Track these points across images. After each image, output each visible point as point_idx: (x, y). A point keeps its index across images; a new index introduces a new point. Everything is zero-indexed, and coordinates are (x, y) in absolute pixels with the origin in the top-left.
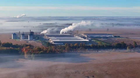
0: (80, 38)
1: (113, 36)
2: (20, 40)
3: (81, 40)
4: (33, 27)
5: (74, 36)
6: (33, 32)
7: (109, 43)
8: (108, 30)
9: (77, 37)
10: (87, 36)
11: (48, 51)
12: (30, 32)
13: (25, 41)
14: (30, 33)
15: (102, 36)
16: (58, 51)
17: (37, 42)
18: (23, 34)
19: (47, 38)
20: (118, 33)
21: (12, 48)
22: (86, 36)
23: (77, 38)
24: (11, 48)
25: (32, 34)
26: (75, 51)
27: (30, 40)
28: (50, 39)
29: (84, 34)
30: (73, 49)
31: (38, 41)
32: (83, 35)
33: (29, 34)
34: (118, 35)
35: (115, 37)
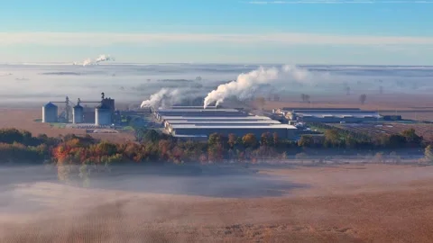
0: (267, 120)
1: (378, 116)
2: (68, 126)
3: (268, 124)
4: (122, 88)
5: (247, 115)
6: (113, 100)
7: (365, 136)
8: (363, 98)
9: (257, 117)
10: (294, 115)
11: (139, 156)
12: (101, 99)
13: (83, 127)
14: (100, 104)
15: (343, 116)
16: (178, 157)
17: (121, 132)
18: (78, 108)
19: (157, 119)
20: (397, 109)
21: (21, 146)
22: (289, 116)
23: (256, 120)
24: (15, 144)
25: (107, 105)
26: (243, 158)
27: (102, 125)
28: (166, 123)
29: (284, 109)
30: (235, 153)
31: (125, 128)
32: (279, 112)
33: (98, 108)
34: (397, 114)
35: (387, 118)
